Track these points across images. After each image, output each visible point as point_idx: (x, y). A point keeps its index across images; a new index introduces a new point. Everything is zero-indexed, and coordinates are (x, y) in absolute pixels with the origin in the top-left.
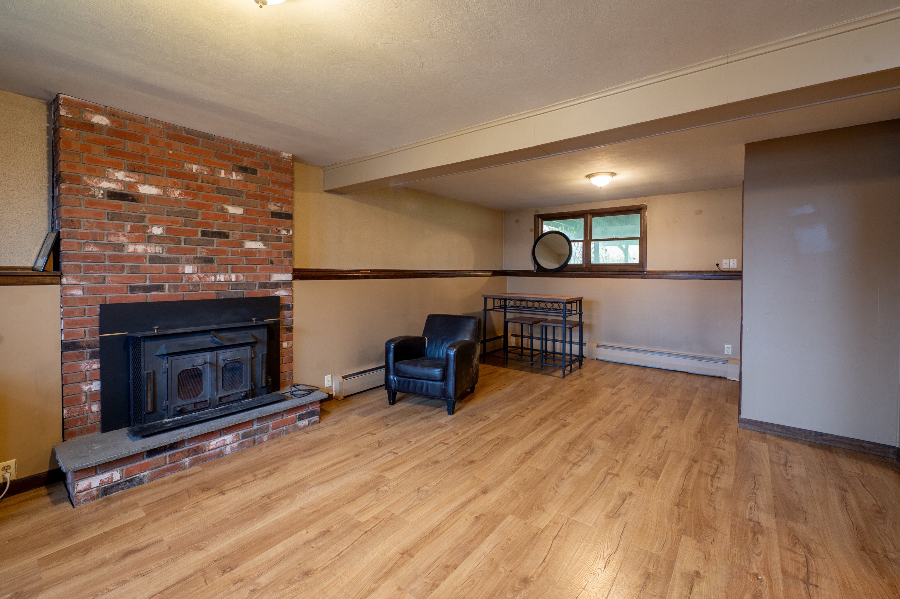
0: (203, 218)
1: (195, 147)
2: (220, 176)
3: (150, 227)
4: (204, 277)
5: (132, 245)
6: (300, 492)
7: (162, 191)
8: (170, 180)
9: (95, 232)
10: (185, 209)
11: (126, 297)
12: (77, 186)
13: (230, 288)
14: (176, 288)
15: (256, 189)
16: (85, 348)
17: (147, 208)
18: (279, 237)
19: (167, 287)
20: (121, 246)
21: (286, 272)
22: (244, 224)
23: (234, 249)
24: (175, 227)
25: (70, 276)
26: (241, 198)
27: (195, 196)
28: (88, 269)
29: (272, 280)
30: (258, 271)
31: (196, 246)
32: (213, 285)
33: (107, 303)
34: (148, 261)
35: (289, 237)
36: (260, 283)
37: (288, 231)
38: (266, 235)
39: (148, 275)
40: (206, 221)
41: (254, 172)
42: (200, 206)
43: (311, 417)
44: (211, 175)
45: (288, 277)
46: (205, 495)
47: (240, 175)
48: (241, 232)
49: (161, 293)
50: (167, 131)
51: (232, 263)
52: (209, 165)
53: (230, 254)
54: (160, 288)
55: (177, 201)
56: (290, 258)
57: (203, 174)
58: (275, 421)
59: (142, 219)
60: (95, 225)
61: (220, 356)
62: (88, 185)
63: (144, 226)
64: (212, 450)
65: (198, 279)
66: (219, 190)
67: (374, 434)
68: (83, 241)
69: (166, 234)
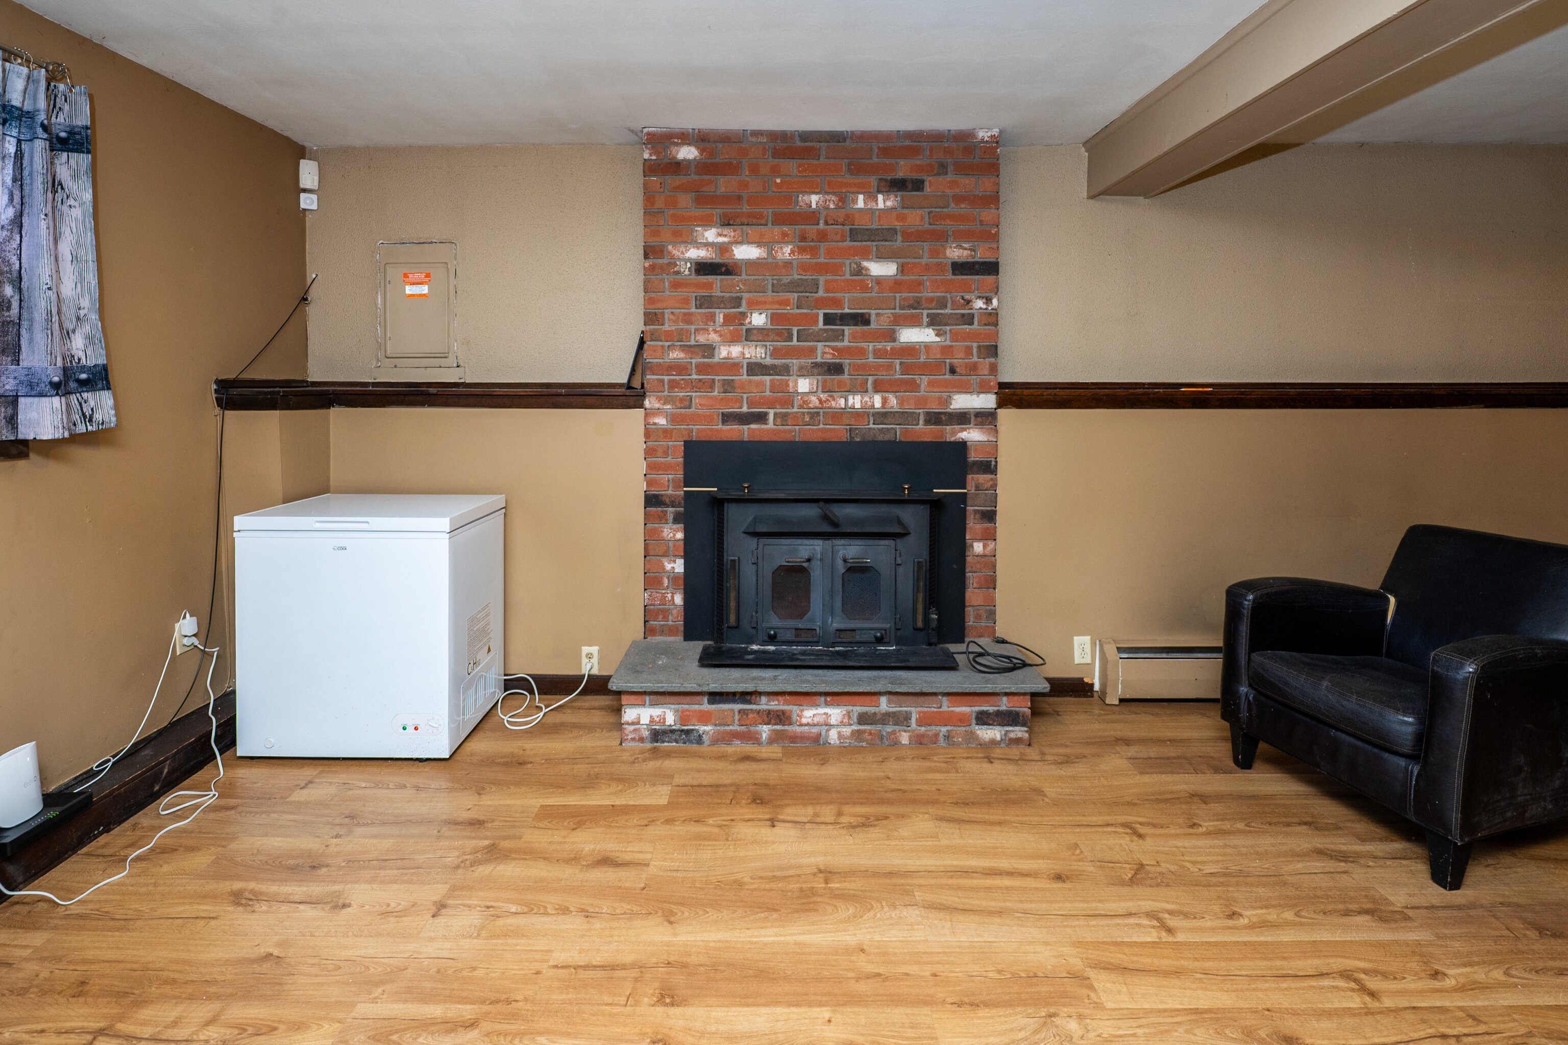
0: (827, 291)
1: (815, 162)
2: (856, 207)
3: (749, 316)
4: (828, 400)
5: (725, 345)
6: (884, 904)
7: (766, 250)
8: (777, 230)
9: (682, 329)
10: (800, 277)
11: (717, 430)
12: (660, 261)
13: (871, 422)
14: (784, 416)
15: (922, 220)
16: (668, 506)
17: (745, 282)
18: (969, 314)
19: (771, 417)
20: (709, 349)
21: (983, 389)
22: (898, 295)
23: (879, 346)
24: (783, 311)
25: (653, 396)
26: (893, 243)
27: (814, 251)
28: (673, 385)
29: (952, 407)
30: (923, 387)
31: (816, 343)
32: (841, 414)
33: (694, 439)
34: (745, 372)
35: (990, 314)
36: (928, 414)
37: (988, 301)
38: (941, 314)
39: (745, 396)
40: (832, 295)
41: (918, 185)
42: (821, 269)
43: (1011, 725)
44: (840, 208)
45: (987, 401)
46: (748, 812)
47: (892, 197)
48: (893, 311)
49: (763, 426)
50: (772, 145)
51: (875, 373)
52: (837, 191)
53: (871, 355)
54: (761, 418)
55: (788, 264)
56: (992, 360)
57: (828, 208)
58: (926, 709)
59: (737, 302)
60: (680, 318)
61: (839, 551)
62: (672, 257)
63: (741, 313)
64: (806, 725)
65: (817, 403)
66: (854, 234)
67: (1140, 836)
68: (667, 344)
69: (771, 324)
